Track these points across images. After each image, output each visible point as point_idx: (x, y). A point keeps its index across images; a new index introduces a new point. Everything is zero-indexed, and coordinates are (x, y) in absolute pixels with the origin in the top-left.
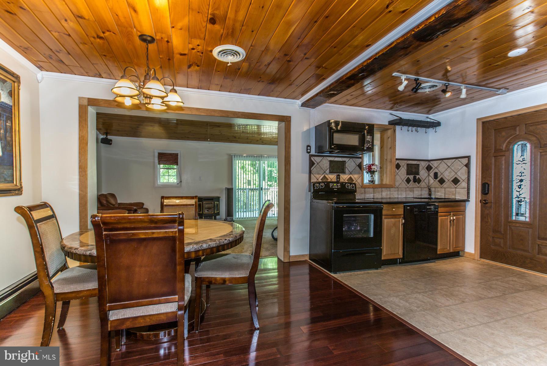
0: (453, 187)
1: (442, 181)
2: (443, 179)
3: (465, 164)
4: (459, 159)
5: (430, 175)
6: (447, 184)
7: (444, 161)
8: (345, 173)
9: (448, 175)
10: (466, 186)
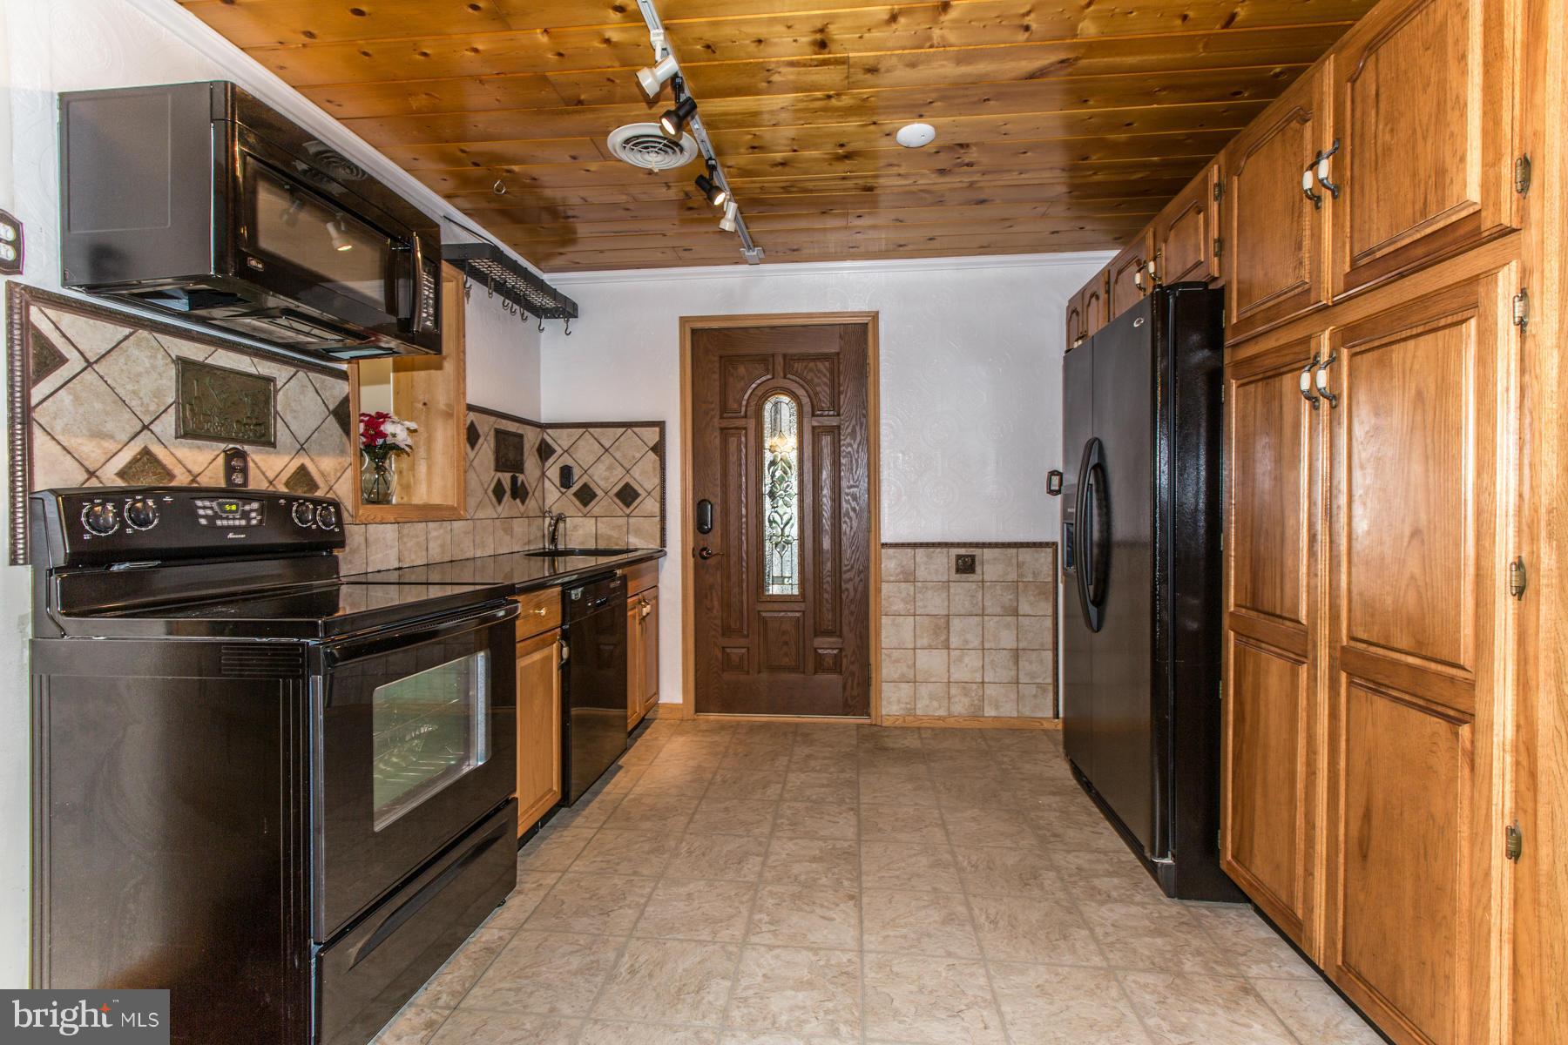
0: (621, 513)
1: (586, 496)
2: (589, 487)
3: (651, 444)
4: (636, 429)
5: (547, 473)
6: (604, 503)
7: (591, 430)
8: (273, 445)
9: (605, 477)
10: (656, 509)
